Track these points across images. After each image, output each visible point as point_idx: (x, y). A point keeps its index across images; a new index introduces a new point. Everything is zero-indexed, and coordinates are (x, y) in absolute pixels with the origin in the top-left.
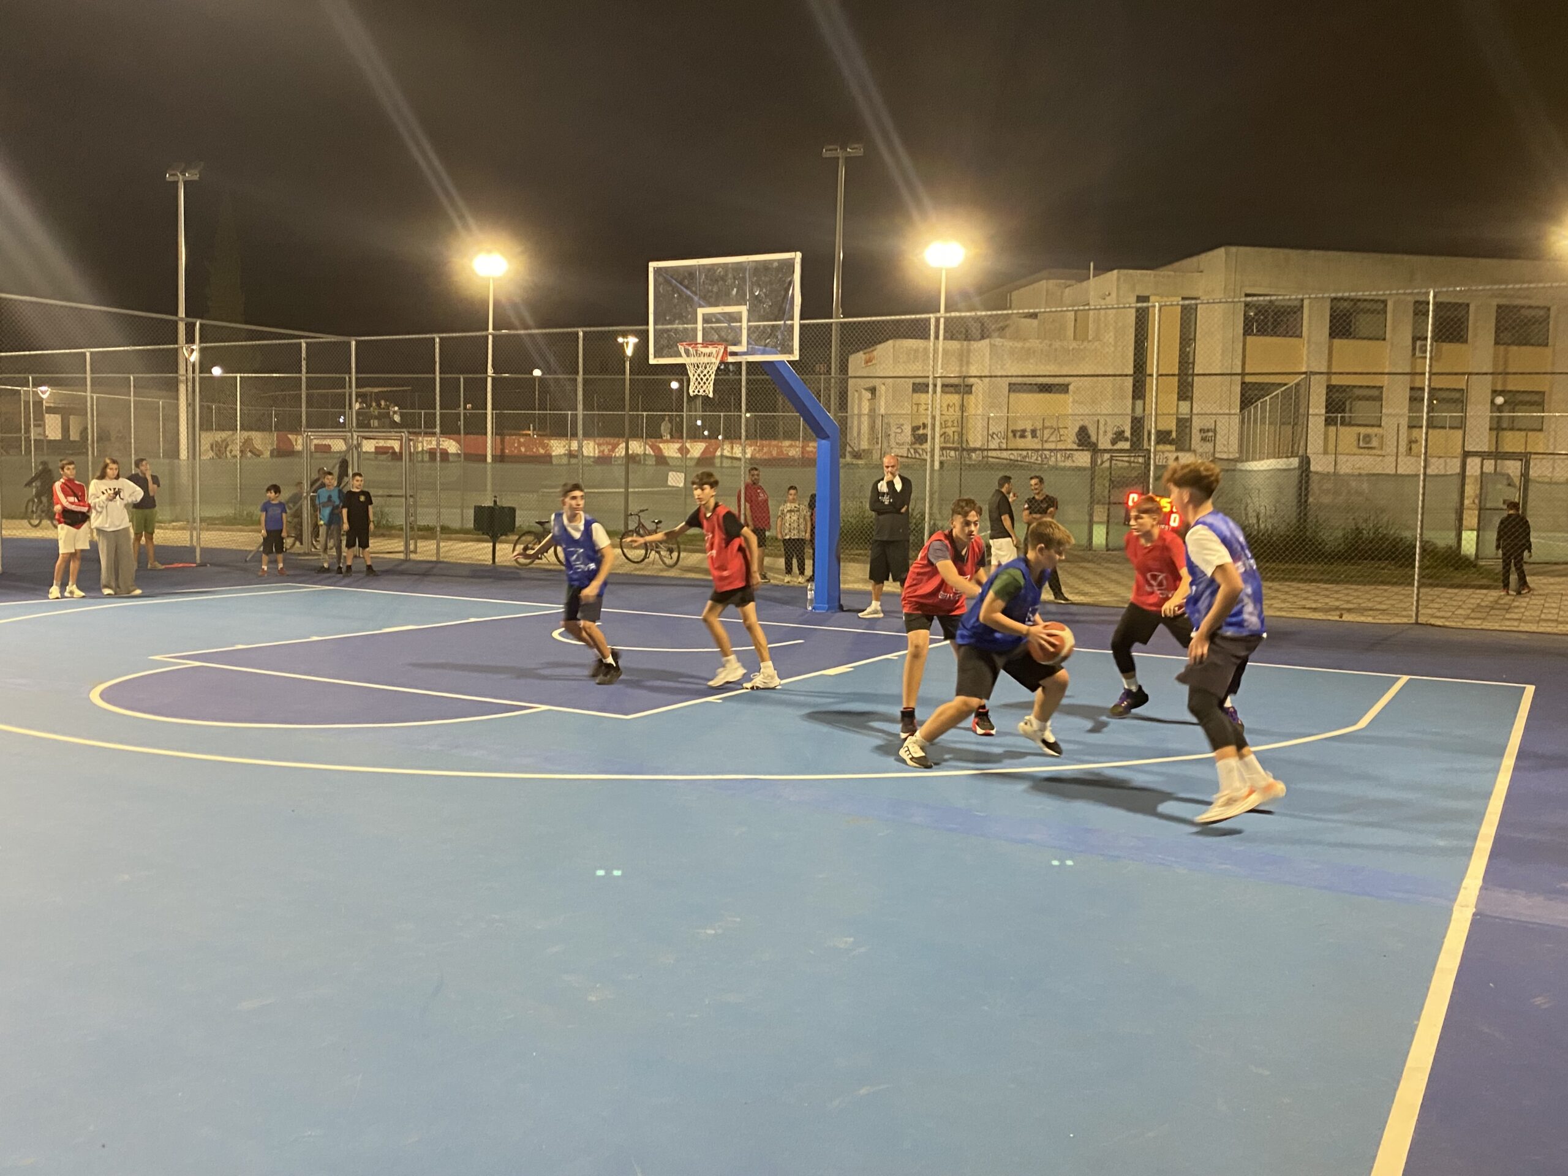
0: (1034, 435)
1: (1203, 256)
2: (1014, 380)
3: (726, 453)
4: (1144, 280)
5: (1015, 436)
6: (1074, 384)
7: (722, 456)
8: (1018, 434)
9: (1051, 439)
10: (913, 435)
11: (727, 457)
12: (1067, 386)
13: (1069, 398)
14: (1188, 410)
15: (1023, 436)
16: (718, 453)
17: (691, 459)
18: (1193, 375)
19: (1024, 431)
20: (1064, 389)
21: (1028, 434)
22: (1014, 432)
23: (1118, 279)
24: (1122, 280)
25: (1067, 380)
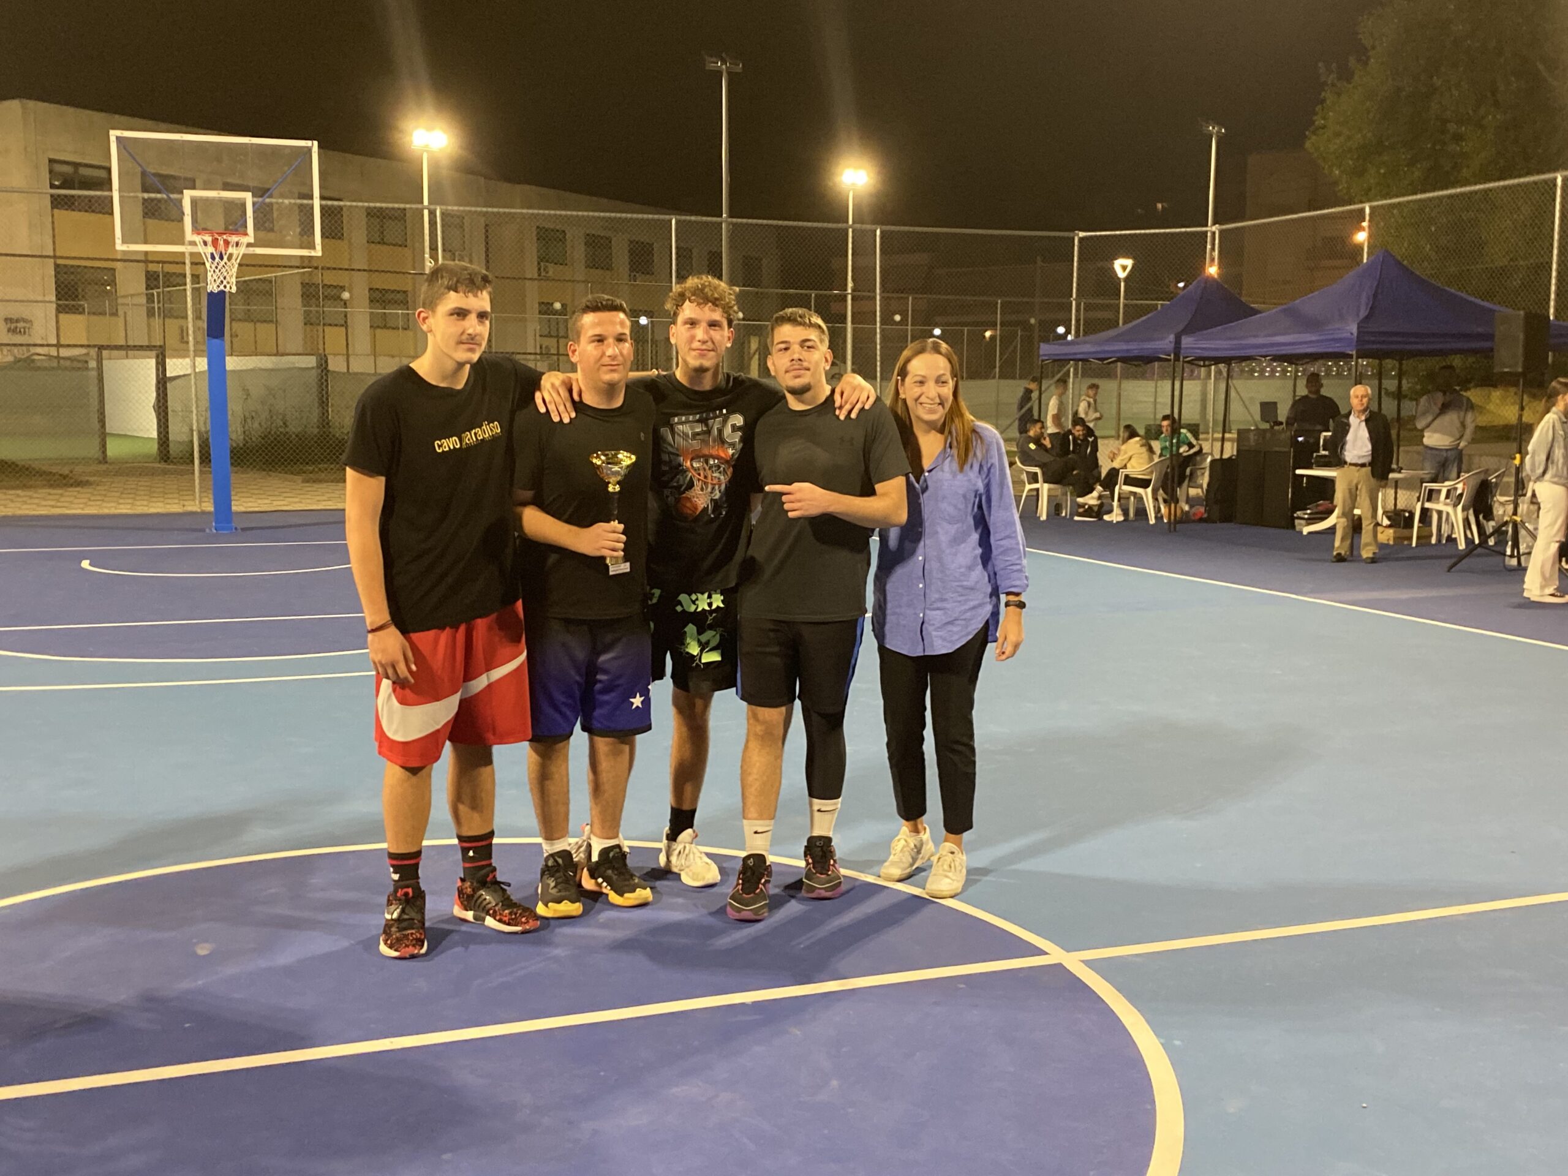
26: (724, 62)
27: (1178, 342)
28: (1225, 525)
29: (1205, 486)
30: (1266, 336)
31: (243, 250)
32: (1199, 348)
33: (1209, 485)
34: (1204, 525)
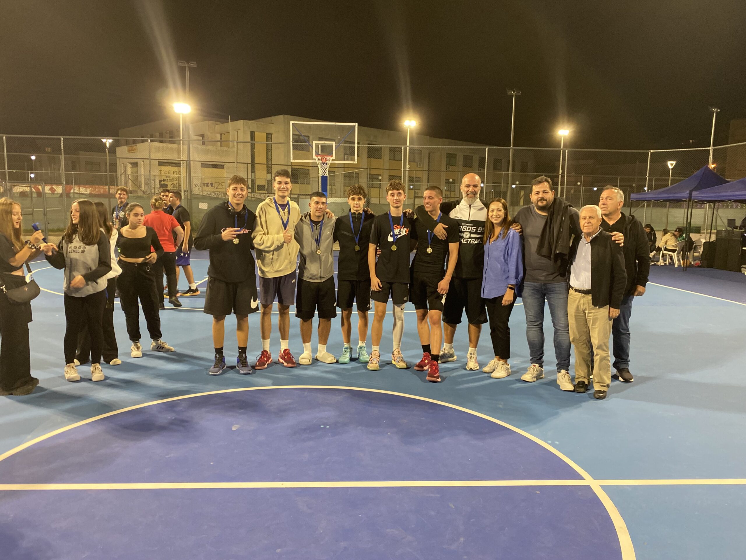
0: (212, 186)
1: (273, 117)
2: (203, 163)
3: (76, 191)
4: (253, 125)
5: (204, 186)
6: (226, 165)
7: (74, 192)
8: (206, 185)
9: (219, 187)
10: (160, 184)
11: (77, 193)
12: (223, 165)
13: (224, 171)
14: (270, 178)
15: (207, 186)
16: (72, 191)
17: (57, 194)
18: (272, 165)
19: (208, 184)
20: (222, 167)
21: (209, 185)
22: (204, 184)
23: (243, 123)
24: (245, 124)
25: (223, 164)
26: (514, 92)
27: (691, 194)
28: (709, 269)
29: (701, 253)
30: (730, 192)
31: (330, 162)
32: (700, 197)
33: (702, 252)
34: (699, 269)
